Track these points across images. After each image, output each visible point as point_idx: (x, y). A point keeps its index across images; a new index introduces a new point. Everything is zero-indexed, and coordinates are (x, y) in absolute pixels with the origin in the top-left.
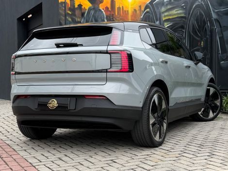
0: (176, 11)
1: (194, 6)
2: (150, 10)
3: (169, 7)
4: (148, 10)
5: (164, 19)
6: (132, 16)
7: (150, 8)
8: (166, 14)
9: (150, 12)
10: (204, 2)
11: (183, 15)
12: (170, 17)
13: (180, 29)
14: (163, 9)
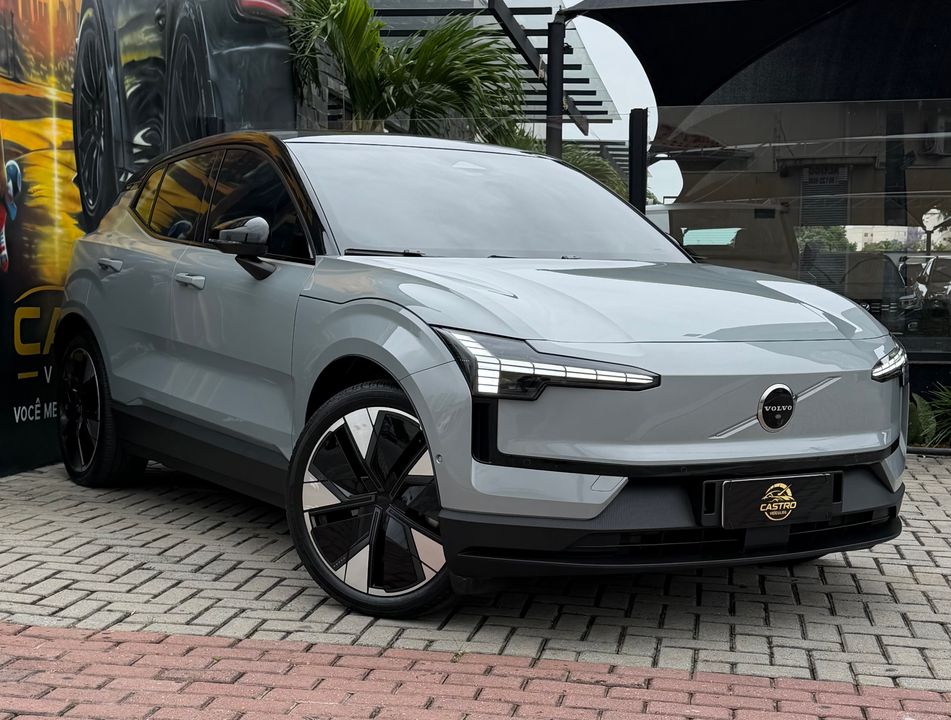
0: (147, 33)
1: (178, 23)
2: (95, 13)
3: (133, 13)
4: (89, 13)
5: (124, 59)
6: (56, 30)
7: (93, 7)
8: (126, 40)
9: (95, 23)
10: (195, 12)
11: (158, 54)
12: (136, 57)
13: (155, 111)
14: (121, 20)
